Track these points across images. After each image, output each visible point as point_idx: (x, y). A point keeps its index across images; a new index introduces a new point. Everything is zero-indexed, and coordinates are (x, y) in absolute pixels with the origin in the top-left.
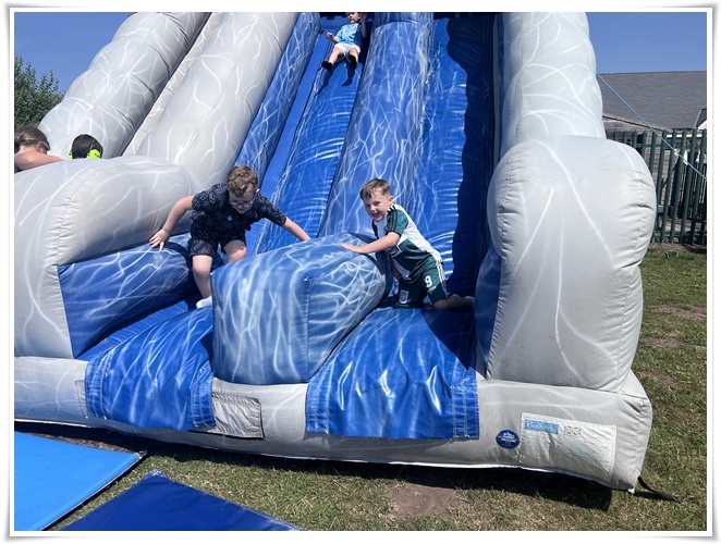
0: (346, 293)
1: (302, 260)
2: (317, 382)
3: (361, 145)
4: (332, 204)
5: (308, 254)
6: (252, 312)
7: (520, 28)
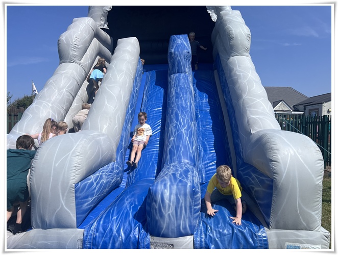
2: (197, 234)
3: (177, 124)
4: (168, 149)
6: (171, 204)
7: (238, 82)
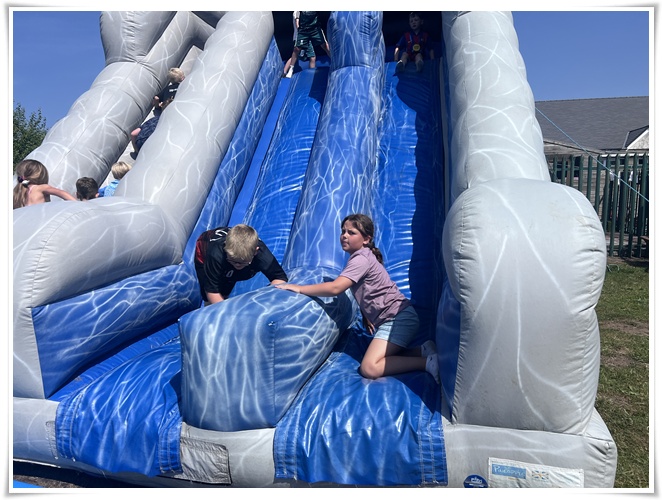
0: (312, 334)
1: (268, 303)
2: (284, 426)
3: (320, 181)
4: (294, 237)
5: (273, 298)
6: (218, 358)
7: (463, 72)
